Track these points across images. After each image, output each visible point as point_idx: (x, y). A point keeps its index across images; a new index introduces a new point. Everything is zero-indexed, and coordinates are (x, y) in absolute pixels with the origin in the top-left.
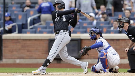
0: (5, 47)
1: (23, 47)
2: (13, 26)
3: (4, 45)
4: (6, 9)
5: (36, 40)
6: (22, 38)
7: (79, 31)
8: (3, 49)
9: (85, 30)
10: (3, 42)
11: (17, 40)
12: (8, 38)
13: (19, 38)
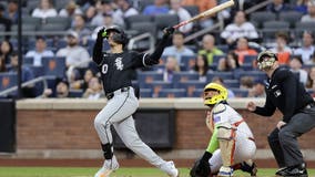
0: (22, 125)
1: (57, 124)
2: (37, 84)
3: (19, 121)
4: (23, 49)
5: (83, 111)
6: (55, 107)
7: (171, 93)
8: (18, 129)
9: (183, 90)
10: (18, 116)
11: (46, 110)
12: (27, 107)
13: (49, 107)
